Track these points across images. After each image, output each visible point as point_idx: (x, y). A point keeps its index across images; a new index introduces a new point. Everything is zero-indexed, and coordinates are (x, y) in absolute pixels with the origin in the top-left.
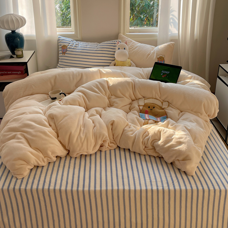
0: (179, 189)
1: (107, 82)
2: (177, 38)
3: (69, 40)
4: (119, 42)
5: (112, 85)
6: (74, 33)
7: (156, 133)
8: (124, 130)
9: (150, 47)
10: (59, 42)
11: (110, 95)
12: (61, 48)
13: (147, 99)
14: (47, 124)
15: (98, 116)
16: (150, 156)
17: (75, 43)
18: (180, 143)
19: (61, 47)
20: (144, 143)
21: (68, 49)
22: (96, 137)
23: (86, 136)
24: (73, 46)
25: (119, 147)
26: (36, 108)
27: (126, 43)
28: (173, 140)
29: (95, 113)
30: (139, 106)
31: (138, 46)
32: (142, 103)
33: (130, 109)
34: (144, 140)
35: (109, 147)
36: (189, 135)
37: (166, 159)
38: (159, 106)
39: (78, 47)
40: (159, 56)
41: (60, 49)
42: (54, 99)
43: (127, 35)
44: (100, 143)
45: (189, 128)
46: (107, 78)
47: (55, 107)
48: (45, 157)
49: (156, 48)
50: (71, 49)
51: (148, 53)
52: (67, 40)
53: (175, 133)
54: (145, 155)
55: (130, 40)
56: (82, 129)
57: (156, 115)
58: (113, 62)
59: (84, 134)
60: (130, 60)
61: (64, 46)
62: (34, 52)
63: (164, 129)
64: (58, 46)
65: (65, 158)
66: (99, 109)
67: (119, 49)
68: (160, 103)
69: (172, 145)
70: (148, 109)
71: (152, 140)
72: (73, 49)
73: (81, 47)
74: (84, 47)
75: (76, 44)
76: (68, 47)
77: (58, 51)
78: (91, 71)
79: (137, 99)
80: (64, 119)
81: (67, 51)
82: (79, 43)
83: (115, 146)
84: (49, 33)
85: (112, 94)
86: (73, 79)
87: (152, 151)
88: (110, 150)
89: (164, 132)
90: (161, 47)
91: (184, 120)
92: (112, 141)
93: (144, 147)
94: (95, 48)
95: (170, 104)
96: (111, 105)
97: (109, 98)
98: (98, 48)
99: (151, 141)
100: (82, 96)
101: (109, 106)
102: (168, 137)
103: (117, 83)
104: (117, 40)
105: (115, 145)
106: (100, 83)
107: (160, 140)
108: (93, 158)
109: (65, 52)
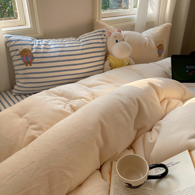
3: (29, 39)
10: (12, 46)
12: (18, 55)
19: (18, 52)
21: (35, 55)
24: (41, 49)
41: (16, 58)
50: (40, 54)
52: (25, 40)
58: (108, 63)
61: (25, 51)
64: (9, 52)
67: (117, 41)
72: (43, 53)
73: (55, 48)
75: (45, 45)
81: (34, 58)
82: (47, 42)
94: (79, 46)
109: (31, 61)
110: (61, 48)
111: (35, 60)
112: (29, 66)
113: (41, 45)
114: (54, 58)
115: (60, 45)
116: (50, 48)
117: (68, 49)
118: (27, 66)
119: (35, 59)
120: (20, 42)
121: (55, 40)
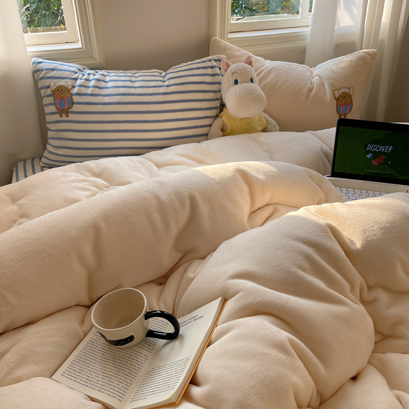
3: (72, 69)
5: (363, 247)
6: (79, 45)
10: (41, 79)
12: (50, 96)
19: (49, 92)
21: (76, 99)
24: (88, 87)
39: (107, 88)
40: (340, 92)
41: (48, 100)
43: (232, 42)
50: (84, 97)
52: (65, 70)
58: (218, 123)
61: (60, 89)
64: (37, 90)
67: (236, 82)
72: (92, 95)
73: (114, 87)
74: (124, 87)
75: (98, 80)
76: (75, 90)
77: (41, 107)
81: (73, 103)
82: (104, 76)
94: (160, 87)
109: (68, 108)
110: (125, 89)
111: (76, 108)
112: (64, 118)
113: (90, 81)
114: (110, 106)
115: (125, 82)
116: (106, 86)
117: (138, 91)
118: (61, 116)
119: (74, 106)
120: (54, 72)
121: (121, 73)
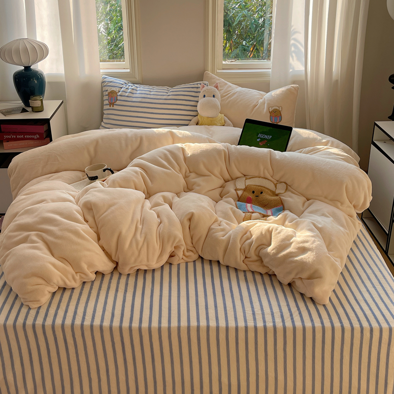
0: (302, 326)
1: (183, 150)
2: (304, 78)
3: (121, 82)
4: (205, 84)
5: (191, 156)
6: (129, 71)
7: (263, 233)
8: (210, 229)
9: (257, 93)
10: (104, 86)
11: (188, 171)
12: (107, 95)
13: (250, 178)
14: (81, 218)
15: (167, 206)
16: (253, 272)
17: (131, 86)
18: (303, 250)
19: (107, 93)
20: (243, 251)
21: (119, 98)
22: (163, 239)
23: (145, 238)
25: (202, 258)
26: (64, 193)
27: (217, 87)
28: (293, 245)
29: (161, 200)
30: (236, 190)
31: (237, 92)
32: (241, 185)
33: (221, 196)
34: (243, 245)
35: (184, 257)
36: (320, 238)
37: (280, 277)
38: (271, 191)
39: (136, 94)
40: (273, 108)
41: (106, 98)
42: (94, 180)
43: (219, 75)
44: (169, 250)
45: (320, 226)
46: (183, 145)
47: (95, 191)
48: (76, 273)
49: (267, 96)
50: (123, 97)
51: (254, 104)
52: (117, 83)
53: (295, 233)
54: (244, 271)
55: (224, 82)
56: (140, 227)
57: (266, 205)
58: (195, 119)
59: (143, 235)
60: (223, 115)
61: (112, 92)
62: (62, 102)
63: (278, 227)
64: (102, 92)
65: (110, 275)
66: (169, 195)
67: (204, 96)
68: (273, 184)
69: (291, 253)
70: (251, 196)
71: (256, 245)
72: (127, 96)
73: (140, 93)
74: (145, 94)
75: (133, 89)
76: (119, 93)
77: (102, 101)
78: (157, 132)
79: (234, 179)
80: (109, 211)
81: (117, 100)
82: (137, 87)
83: (195, 257)
84: (87, 71)
85: (191, 170)
86: (127, 146)
87: (258, 263)
88: (187, 263)
89: (278, 231)
90: (275, 93)
91: (311, 212)
92: (190, 248)
93: (243, 258)
94: (164, 95)
95: (289, 187)
96: (189, 188)
97: (186, 177)
98: (168, 95)
99: (255, 248)
100: (141, 173)
101: (186, 190)
102: (283, 240)
103: (199, 151)
104: (201, 82)
105: (195, 254)
106: (170, 152)
107: (270, 244)
108: (157, 275)
109: (114, 103)
112: (112, 107)
113: (128, 89)
114: (135, 103)
115: (146, 92)
117: (152, 97)
118: (110, 106)
120: (111, 83)
121: (147, 87)
